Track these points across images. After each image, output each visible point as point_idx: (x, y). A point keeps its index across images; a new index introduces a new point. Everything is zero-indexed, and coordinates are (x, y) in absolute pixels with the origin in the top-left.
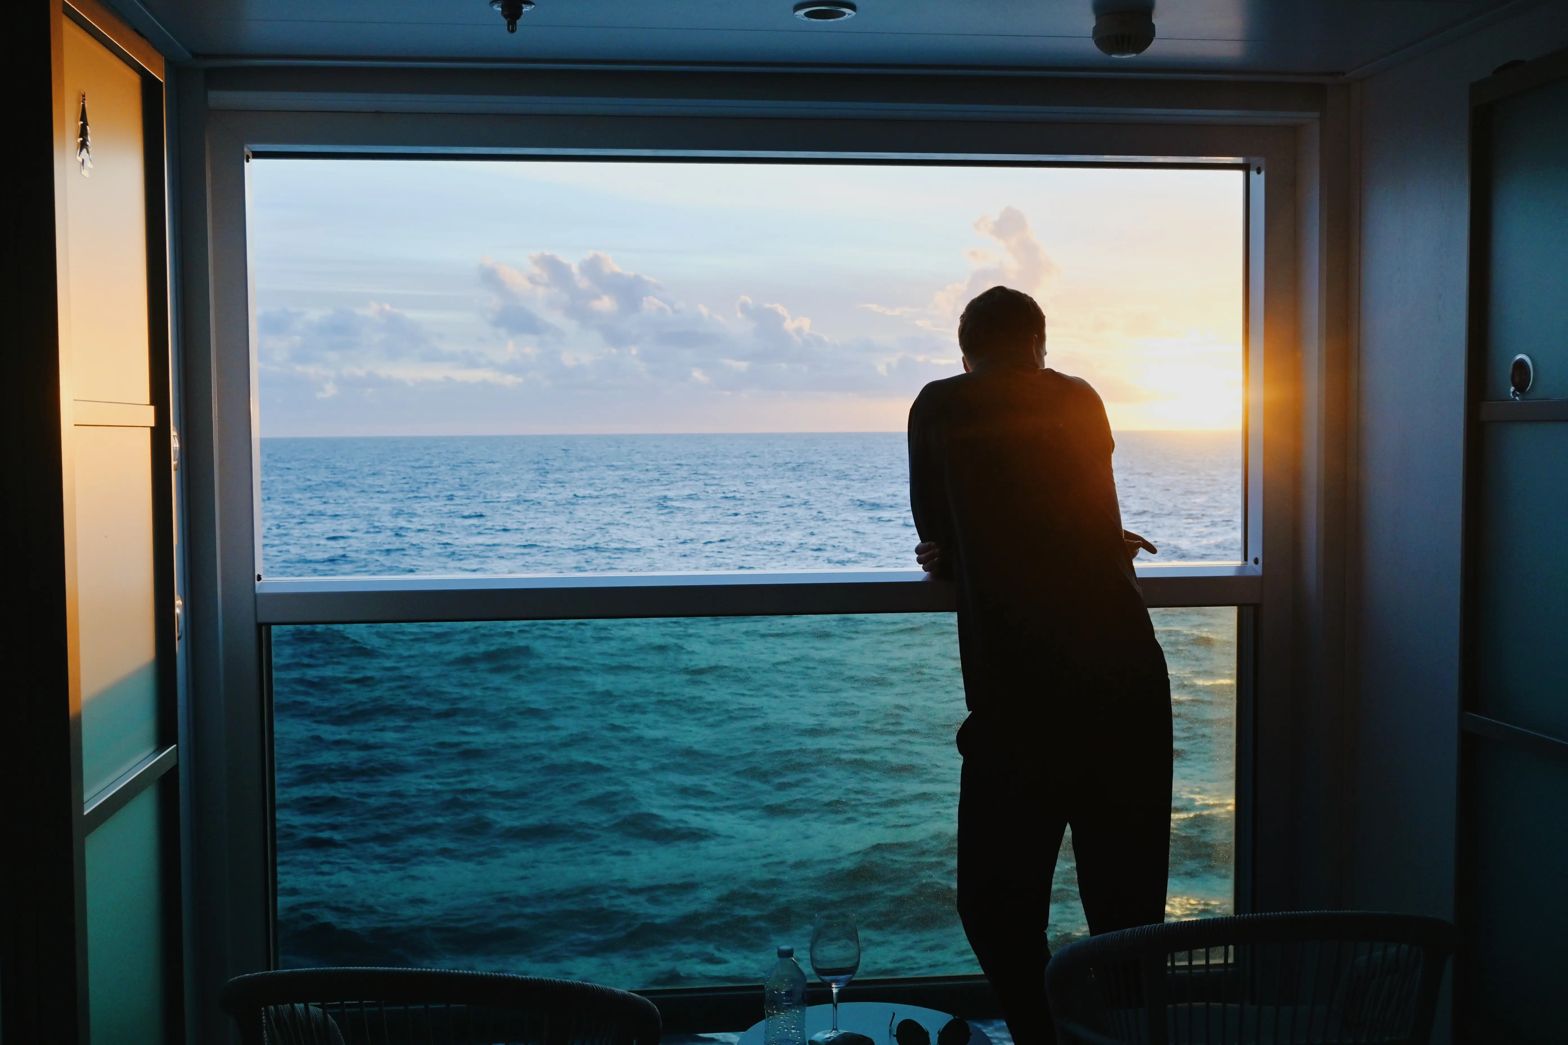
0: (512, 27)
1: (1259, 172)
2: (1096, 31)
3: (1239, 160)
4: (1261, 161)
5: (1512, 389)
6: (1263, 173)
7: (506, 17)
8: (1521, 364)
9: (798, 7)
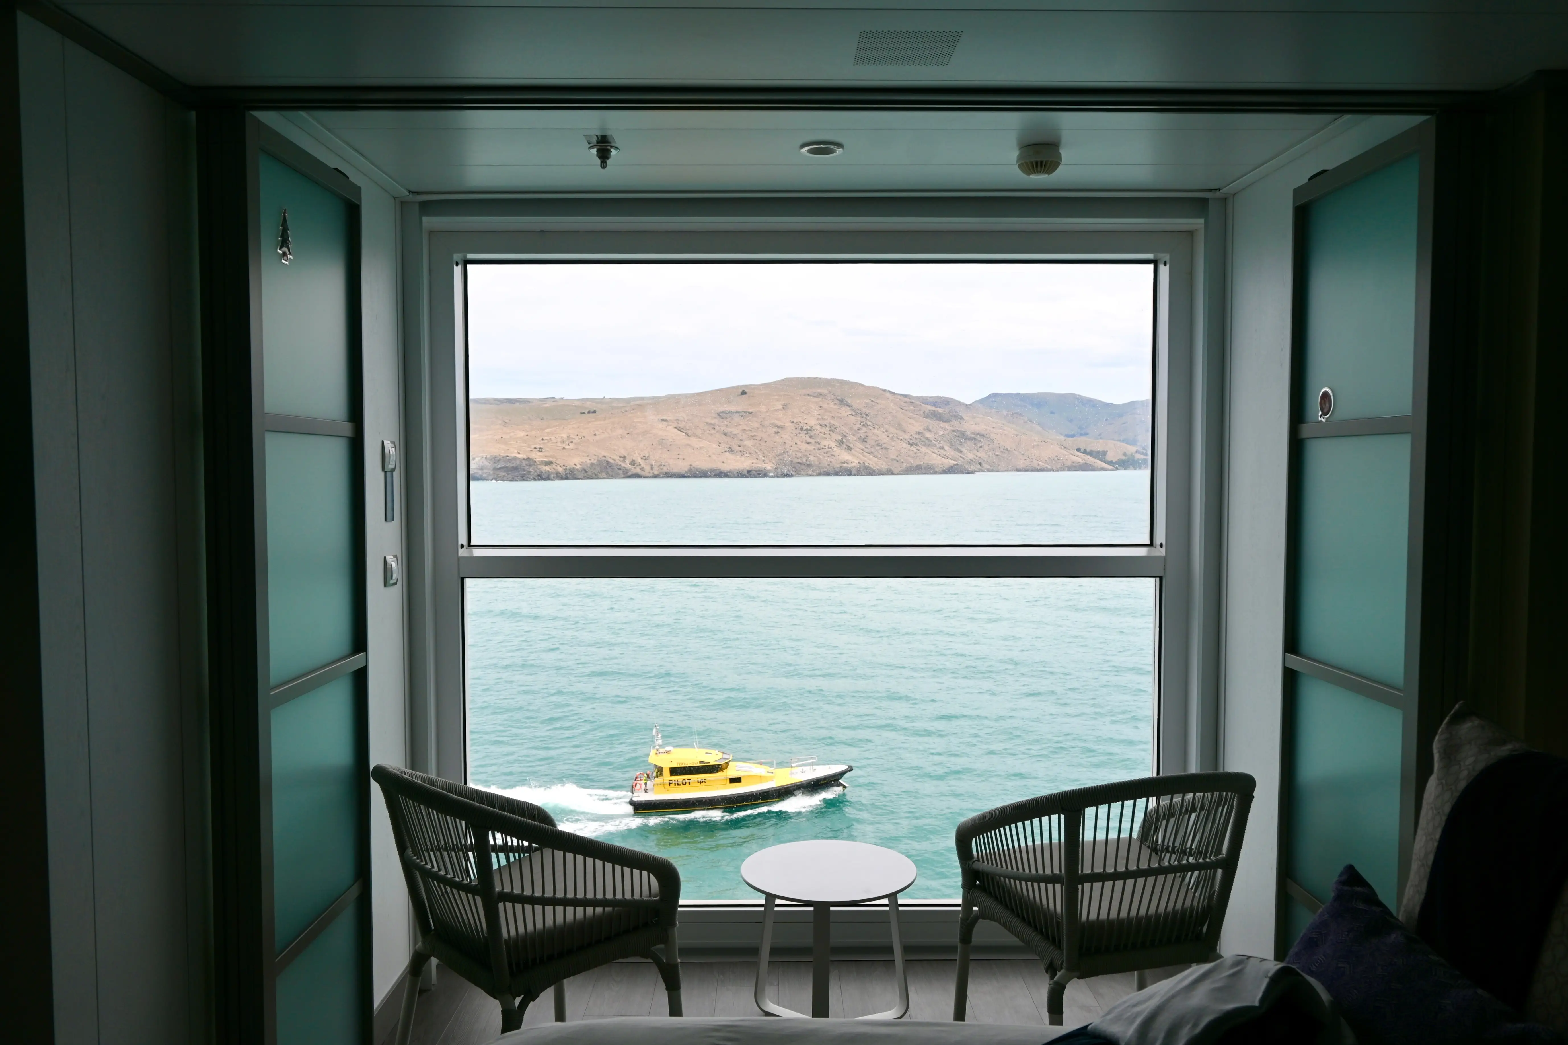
0: (604, 165)
1: (1165, 265)
2: (1020, 158)
3: (1150, 256)
4: (1166, 257)
5: (1320, 413)
6: (1168, 266)
7: (600, 158)
8: (1325, 395)
9: (803, 146)
